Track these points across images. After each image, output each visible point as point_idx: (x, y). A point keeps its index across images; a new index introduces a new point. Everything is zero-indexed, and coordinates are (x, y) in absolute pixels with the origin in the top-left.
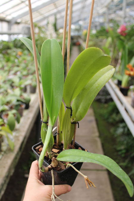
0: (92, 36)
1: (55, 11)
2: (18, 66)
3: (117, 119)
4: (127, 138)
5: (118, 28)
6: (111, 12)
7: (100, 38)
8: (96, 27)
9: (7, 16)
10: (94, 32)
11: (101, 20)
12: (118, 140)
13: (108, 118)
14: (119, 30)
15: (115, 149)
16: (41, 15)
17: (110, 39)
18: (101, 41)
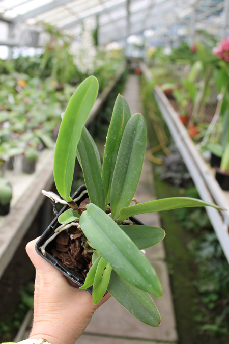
0: (164, 58)
1: (99, 9)
2: (9, 110)
3: (203, 223)
4: (220, 266)
5: (215, 46)
6: (201, 16)
7: (179, 62)
8: (171, 42)
9: (6, 10)
10: (168, 51)
11: (182, 31)
12: (202, 268)
13: (184, 220)
14: (216, 50)
15: (196, 288)
16: (74, 14)
17: (198, 66)
18: (180, 69)
